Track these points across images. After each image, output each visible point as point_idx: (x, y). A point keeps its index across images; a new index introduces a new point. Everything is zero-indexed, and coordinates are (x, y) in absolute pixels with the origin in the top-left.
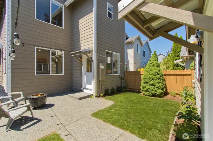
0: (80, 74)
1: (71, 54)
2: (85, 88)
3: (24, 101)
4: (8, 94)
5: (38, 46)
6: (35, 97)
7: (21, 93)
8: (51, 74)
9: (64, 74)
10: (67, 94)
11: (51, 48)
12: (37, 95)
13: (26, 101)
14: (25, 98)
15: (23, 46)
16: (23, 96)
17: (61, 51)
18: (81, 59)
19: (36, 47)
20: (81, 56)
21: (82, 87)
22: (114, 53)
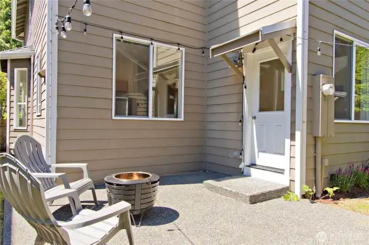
0: (234, 117)
1: (213, 50)
2: (253, 165)
3: (91, 191)
4: (50, 166)
5: (121, 32)
6: (124, 181)
7: (83, 166)
8: (151, 118)
9: (182, 119)
10: (201, 182)
11: (152, 39)
12: (130, 176)
13: (97, 191)
14: (94, 181)
15: (85, 30)
16: (90, 177)
17: (177, 48)
18: (240, 69)
19: (115, 35)
20: (241, 59)
21: (240, 161)
22: (357, 42)
